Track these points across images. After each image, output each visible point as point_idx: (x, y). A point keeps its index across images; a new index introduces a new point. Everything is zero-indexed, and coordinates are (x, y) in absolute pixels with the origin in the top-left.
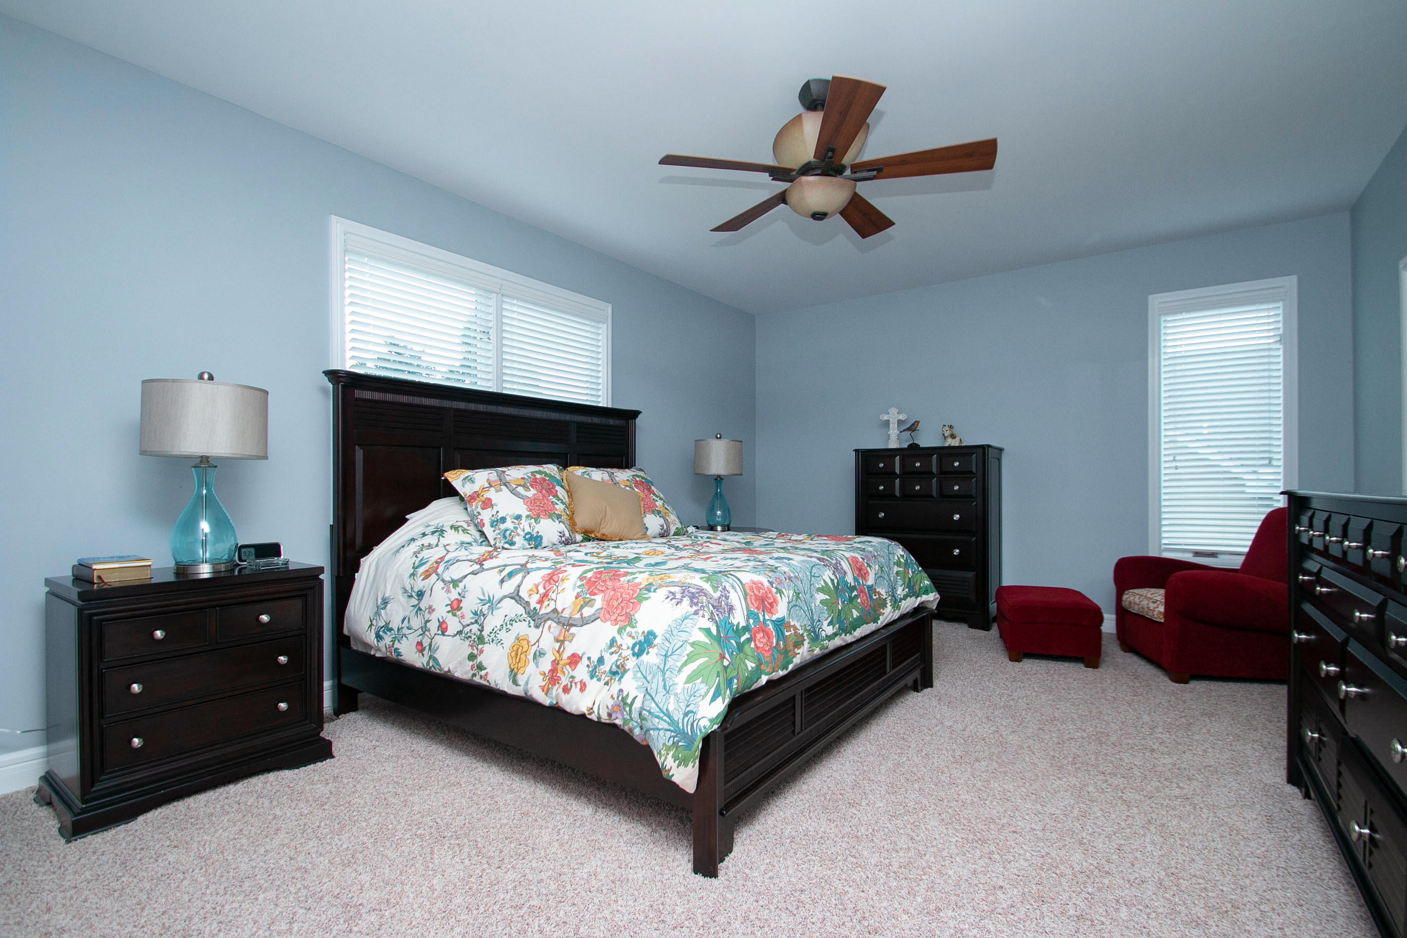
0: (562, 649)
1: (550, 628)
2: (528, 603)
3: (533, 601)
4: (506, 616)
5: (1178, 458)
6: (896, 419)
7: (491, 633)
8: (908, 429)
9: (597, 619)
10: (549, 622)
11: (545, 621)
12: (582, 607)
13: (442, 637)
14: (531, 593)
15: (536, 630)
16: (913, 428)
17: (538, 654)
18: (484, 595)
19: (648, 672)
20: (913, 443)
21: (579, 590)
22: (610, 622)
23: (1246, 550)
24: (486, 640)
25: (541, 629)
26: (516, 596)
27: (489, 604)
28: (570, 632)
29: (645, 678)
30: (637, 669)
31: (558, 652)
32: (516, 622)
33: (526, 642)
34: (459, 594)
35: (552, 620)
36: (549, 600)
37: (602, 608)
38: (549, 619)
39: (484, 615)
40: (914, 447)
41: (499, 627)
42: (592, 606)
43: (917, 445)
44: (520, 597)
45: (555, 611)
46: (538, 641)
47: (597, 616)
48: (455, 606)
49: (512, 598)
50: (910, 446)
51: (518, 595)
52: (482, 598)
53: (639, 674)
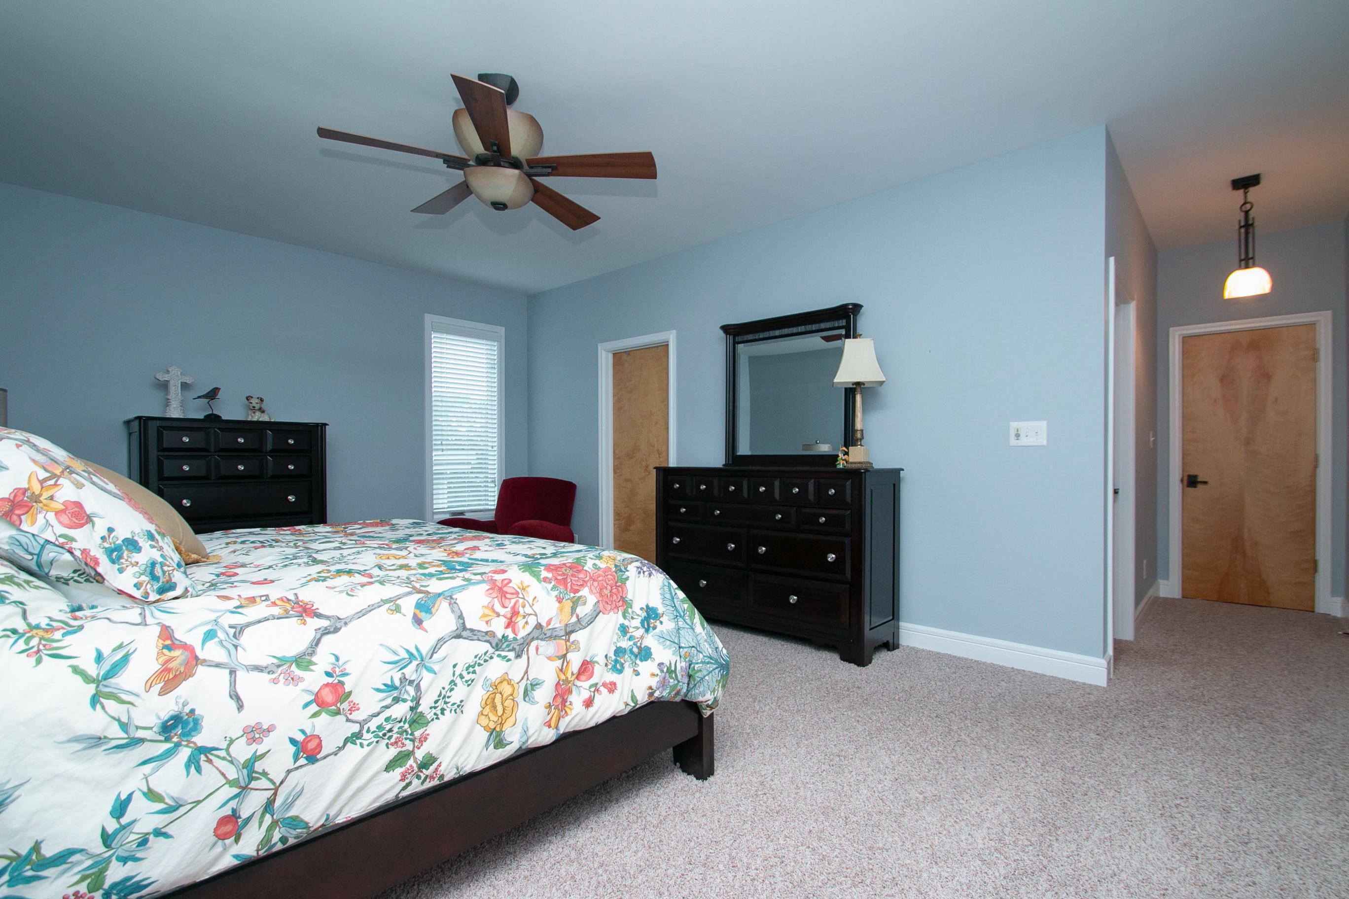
0: (565, 664)
1: (537, 649)
2: (492, 634)
3: (499, 627)
4: (455, 666)
5: (444, 443)
6: (180, 382)
7: (436, 702)
8: (205, 396)
9: (599, 613)
10: (534, 644)
11: (529, 644)
12: (573, 609)
13: (311, 767)
14: (487, 619)
15: (519, 660)
16: (212, 394)
17: (529, 688)
18: (395, 653)
19: (673, 637)
20: (212, 414)
21: (556, 593)
22: (612, 612)
23: (494, 507)
24: (430, 716)
25: (525, 657)
26: (462, 632)
27: (415, 663)
28: (571, 640)
29: (674, 642)
30: (662, 640)
31: (561, 670)
32: (480, 665)
33: (505, 683)
34: (328, 674)
35: (537, 638)
36: (524, 617)
37: (598, 602)
38: (533, 639)
39: (411, 682)
40: (213, 418)
41: (447, 687)
42: (585, 604)
43: (218, 417)
44: (472, 630)
45: (539, 626)
46: (526, 672)
47: (598, 611)
48: (328, 696)
49: (458, 637)
50: (207, 417)
51: (464, 628)
52: (395, 658)
53: (668, 643)
